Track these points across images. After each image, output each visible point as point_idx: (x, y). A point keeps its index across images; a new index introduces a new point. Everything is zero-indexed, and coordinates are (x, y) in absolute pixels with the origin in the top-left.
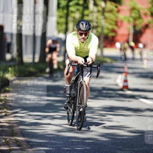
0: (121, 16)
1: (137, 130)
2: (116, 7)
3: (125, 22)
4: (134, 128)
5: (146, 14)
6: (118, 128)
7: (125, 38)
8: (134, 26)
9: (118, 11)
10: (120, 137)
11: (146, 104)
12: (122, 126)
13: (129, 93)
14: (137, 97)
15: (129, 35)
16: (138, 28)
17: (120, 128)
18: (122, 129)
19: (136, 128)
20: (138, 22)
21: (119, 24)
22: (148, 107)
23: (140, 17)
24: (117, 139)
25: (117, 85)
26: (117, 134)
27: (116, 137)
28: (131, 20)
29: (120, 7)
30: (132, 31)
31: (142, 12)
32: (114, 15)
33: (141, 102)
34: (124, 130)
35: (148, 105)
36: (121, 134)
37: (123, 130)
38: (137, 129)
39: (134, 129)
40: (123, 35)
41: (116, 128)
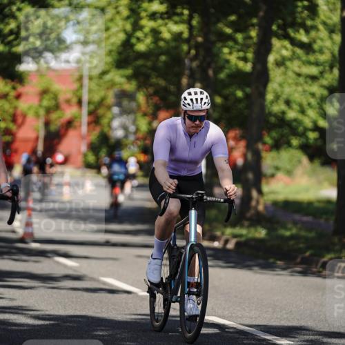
0: (23, 105)
1: (48, 315)
2: (14, 88)
3: (30, 116)
4: (42, 311)
5: (68, 102)
6: (13, 311)
7: (30, 146)
8: (47, 124)
9: (18, 97)
10: (16, 328)
11: (65, 266)
12: (21, 307)
13: (35, 245)
14: (49, 255)
15: (37, 139)
16: (53, 128)
17: (16, 311)
18: (20, 312)
19: (47, 311)
20: (54, 116)
21: (20, 120)
22: (70, 272)
23: (57, 107)
24: (12, 331)
25: (14, 232)
26: (11, 321)
27: (9, 328)
28: (42, 112)
29: (20, 89)
30: (42, 134)
31: (62, 97)
32: (10, 103)
33: (58, 263)
34: (25, 314)
35: (71, 268)
36: (18, 321)
37: (22, 314)
38: (47, 313)
39: (43, 313)
40: (26, 141)
41: (10, 310)
